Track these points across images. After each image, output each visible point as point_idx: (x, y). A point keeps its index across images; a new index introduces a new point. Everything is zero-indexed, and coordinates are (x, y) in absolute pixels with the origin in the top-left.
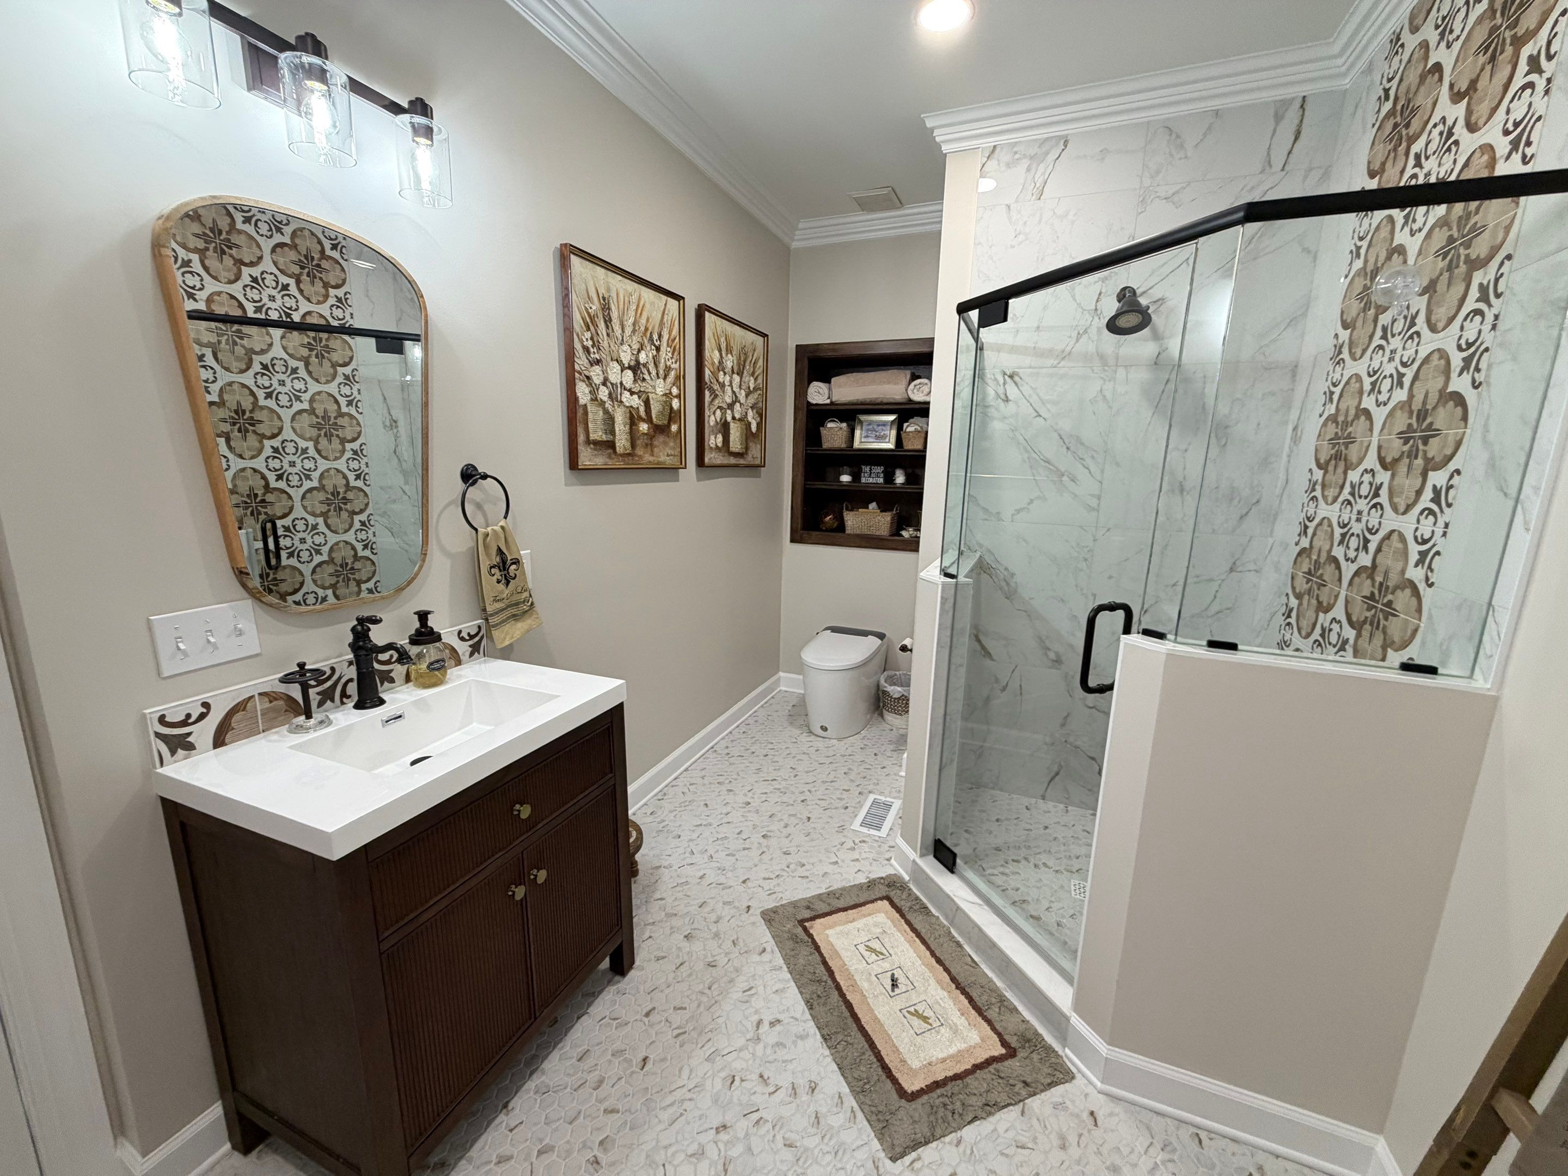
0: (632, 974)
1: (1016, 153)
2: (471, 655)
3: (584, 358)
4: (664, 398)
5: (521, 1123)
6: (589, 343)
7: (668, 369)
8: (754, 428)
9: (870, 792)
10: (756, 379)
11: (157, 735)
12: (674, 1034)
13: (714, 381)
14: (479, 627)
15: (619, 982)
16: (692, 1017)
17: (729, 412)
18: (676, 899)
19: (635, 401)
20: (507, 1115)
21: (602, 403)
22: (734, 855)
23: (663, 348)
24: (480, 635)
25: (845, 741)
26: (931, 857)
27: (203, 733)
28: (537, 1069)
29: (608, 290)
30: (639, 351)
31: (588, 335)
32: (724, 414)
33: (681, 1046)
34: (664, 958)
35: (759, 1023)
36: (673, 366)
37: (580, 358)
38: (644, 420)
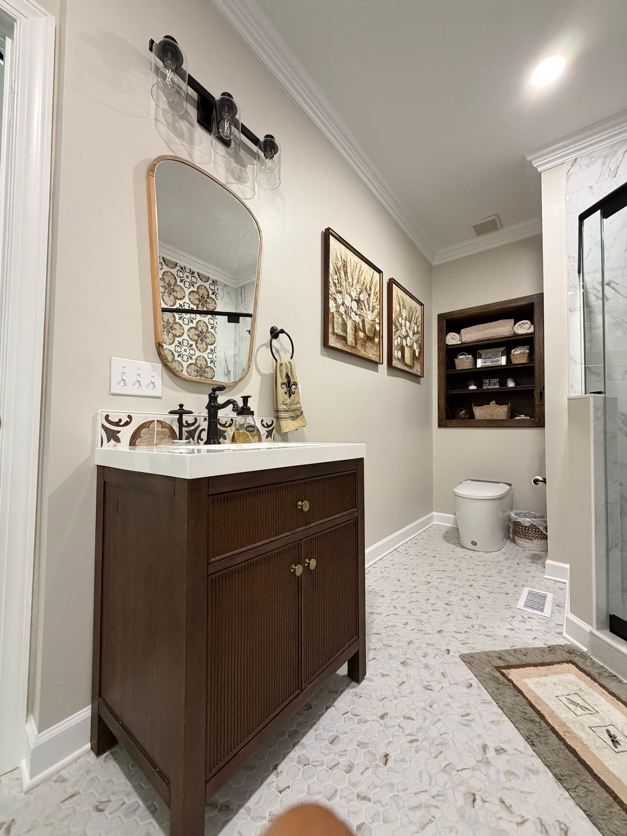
0: (364, 683)
1: (593, 157)
2: (267, 437)
3: (333, 288)
4: (372, 322)
5: (289, 787)
6: (336, 281)
7: (374, 308)
8: (417, 355)
9: (523, 586)
10: (418, 327)
11: (103, 426)
12: (409, 740)
13: (397, 321)
14: (272, 421)
15: (356, 687)
16: (421, 728)
17: (404, 340)
18: (389, 636)
19: (357, 319)
20: (277, 777)
21: (341, 315)
22: (427, 613)
23: (372, 296)
24: (273, 426)
25: (490, 554)
26: (608, 631)
27: (126, 434)
28: (298, 742)
29: (346, 257)
30: (360, 294)
31: (336, 277)
32: (402, 341)
33: (417, 751)
34: (388, 675)
35: (485, 748)
36: (376, 306)
37: (331, 287)
38: (361, 331)
